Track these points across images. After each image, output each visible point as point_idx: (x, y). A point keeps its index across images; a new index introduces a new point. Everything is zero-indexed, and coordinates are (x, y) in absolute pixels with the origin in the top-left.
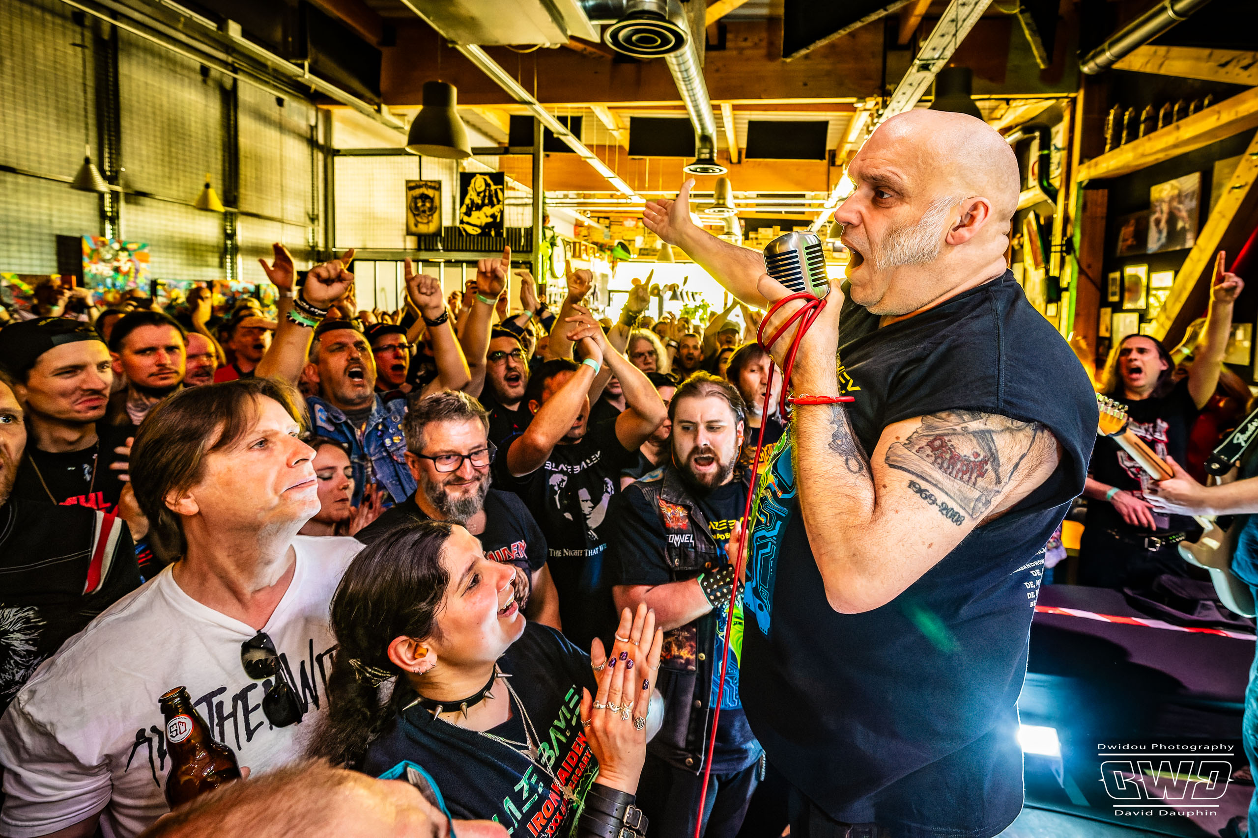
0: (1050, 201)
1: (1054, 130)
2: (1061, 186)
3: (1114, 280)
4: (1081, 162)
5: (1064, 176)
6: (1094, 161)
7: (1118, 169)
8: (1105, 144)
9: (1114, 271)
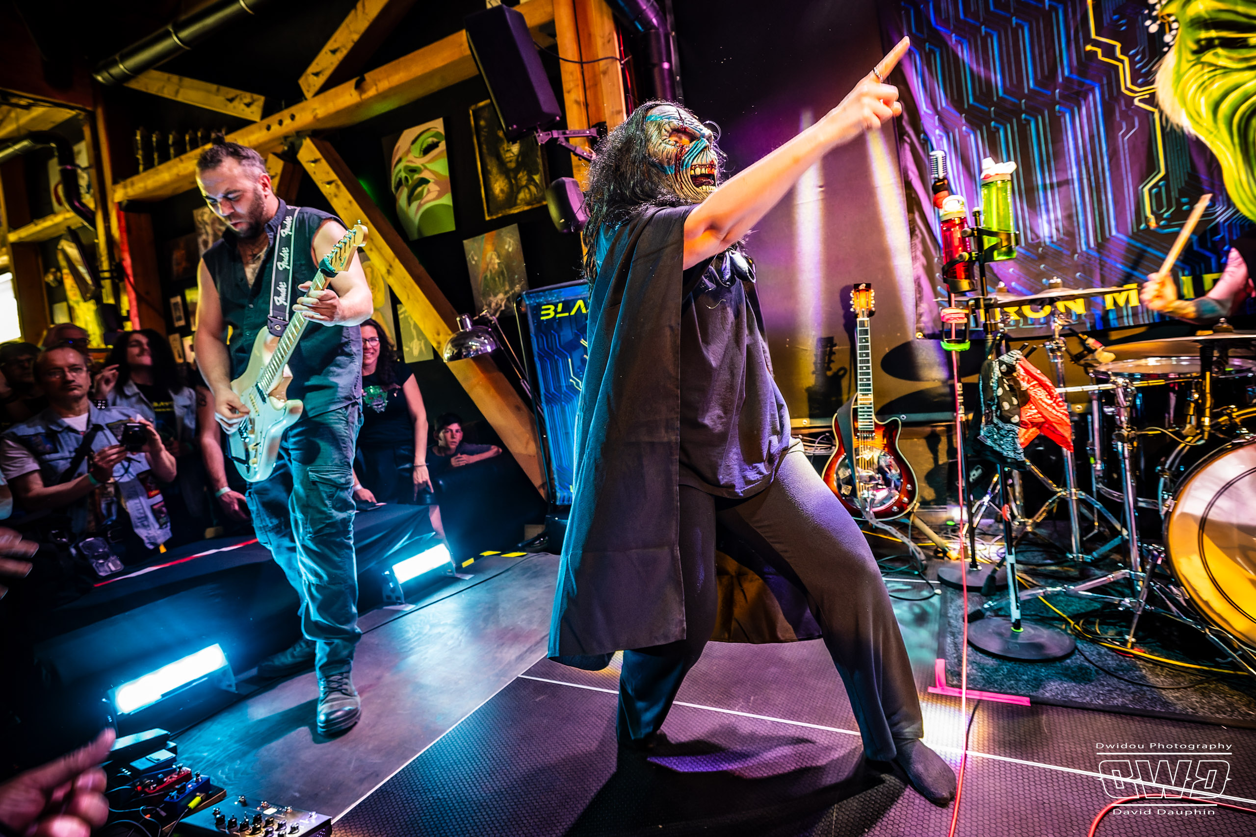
0: (86, 224)
1: (76, 148)
2: (96, 208)
3: (176, 304)
4: (115, 182)
5: (98, 196)
6: (129, 181)
7: (155, 189)
8: (138, 164)
9: (175, 295)
